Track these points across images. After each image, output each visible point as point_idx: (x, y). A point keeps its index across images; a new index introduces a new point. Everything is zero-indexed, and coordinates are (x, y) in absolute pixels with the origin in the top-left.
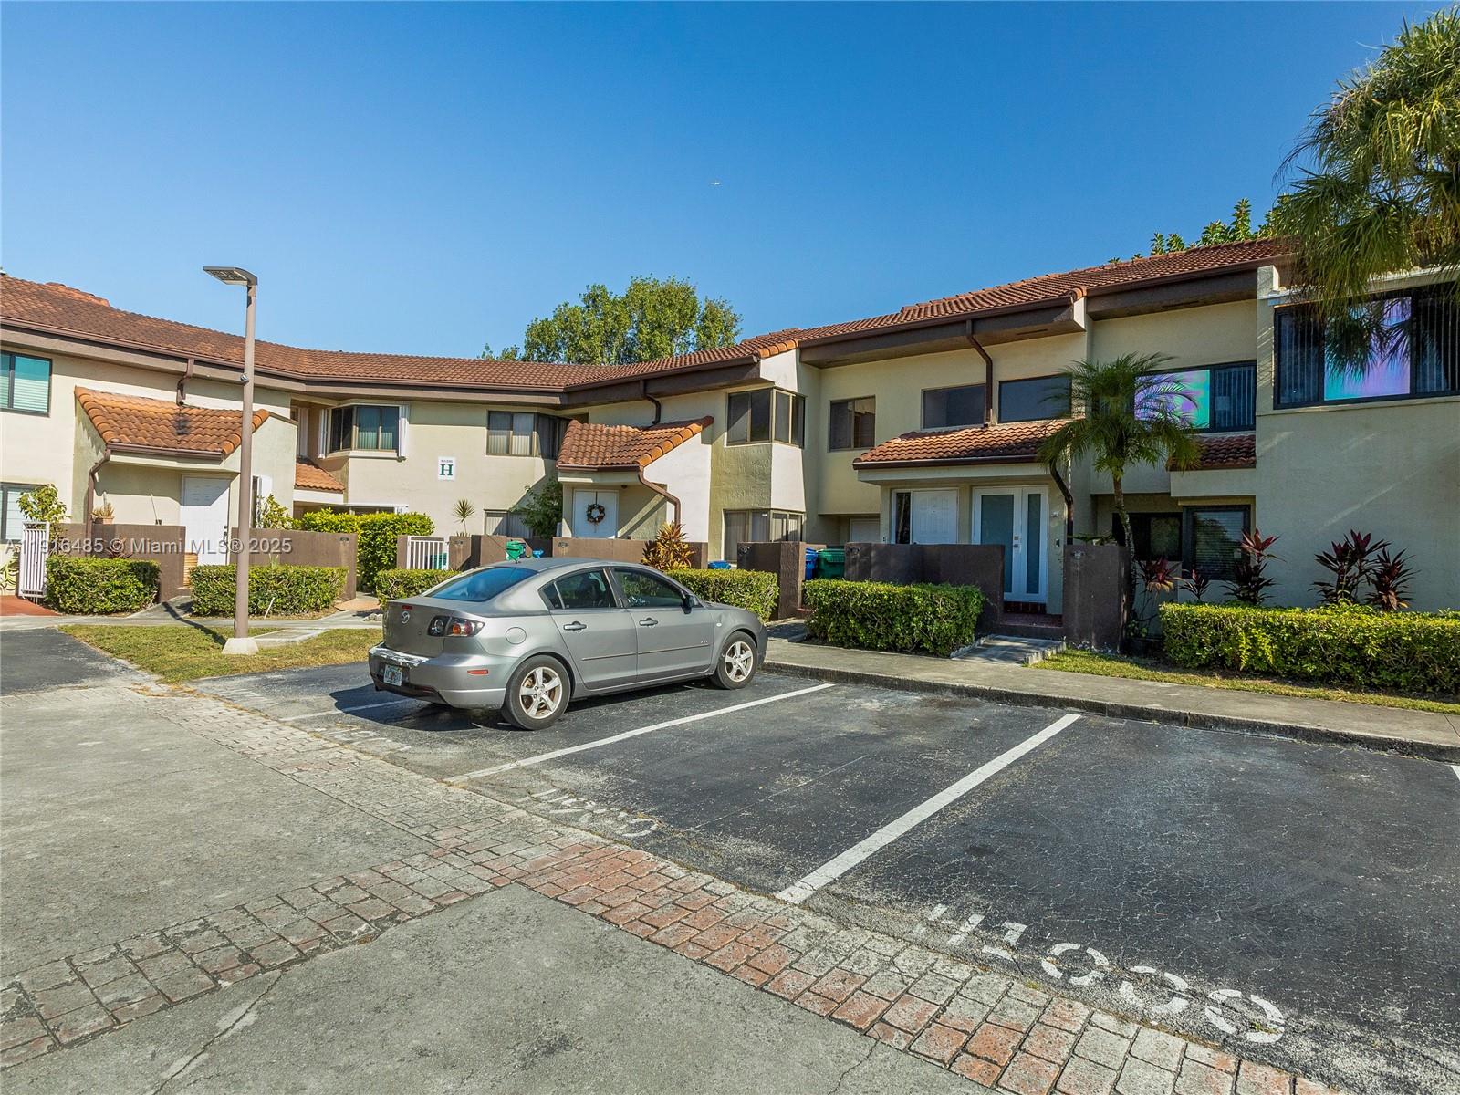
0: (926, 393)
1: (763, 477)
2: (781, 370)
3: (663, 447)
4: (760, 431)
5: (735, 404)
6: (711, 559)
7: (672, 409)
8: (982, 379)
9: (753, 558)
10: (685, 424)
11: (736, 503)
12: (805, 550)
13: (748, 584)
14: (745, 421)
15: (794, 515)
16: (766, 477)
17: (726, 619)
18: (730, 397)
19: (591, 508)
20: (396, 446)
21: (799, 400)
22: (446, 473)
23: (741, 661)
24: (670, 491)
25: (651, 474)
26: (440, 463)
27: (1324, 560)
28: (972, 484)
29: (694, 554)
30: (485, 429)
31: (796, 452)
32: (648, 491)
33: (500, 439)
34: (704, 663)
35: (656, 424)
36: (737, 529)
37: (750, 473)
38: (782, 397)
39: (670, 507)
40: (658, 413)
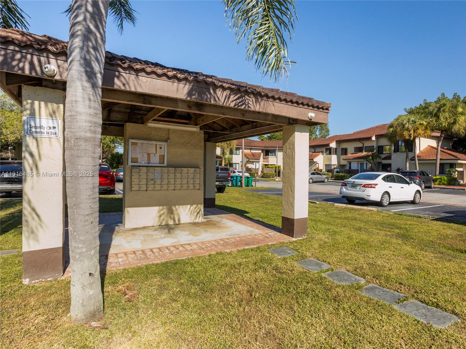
0: (355, 148)
1: (330, 160)
2: (333, 145)
3: (316, 156)
4: (330, 153)
5: (327, 149)
6: (323, 171)
7: (317, 150)
8: (362, 146)
9: (329, 171)
10: (319, 152)
11: (327, 163)
12: (335, 170)
13: (328, 174)
14: (328, 152)
15: (335, 165)
16: (331, 160)
17: (325, 176)
18: (326, 149)
20: (275, 156)
21: (336, 149)
23: (326, 180)
24: (317, 162)
25: (315, 160)
28: (359, 161)
29: (321, 170)
31: (336, 156)
32: (314, 162)
34: (323, 180)
35: (315, 152)
36: (327, 167)
37: (329, 159)
38: (333, 149)
39: (317, 164)
40: (315, 150)
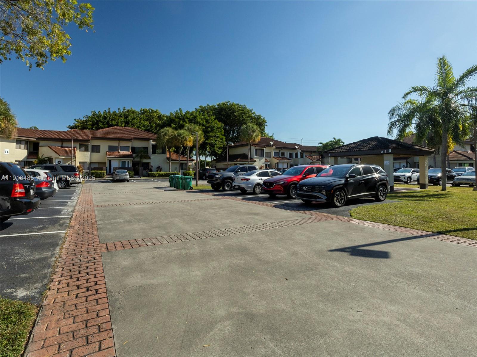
0: (109, 146)
4: (86, 150)
7: (65, 144)
8: (118, 145)
11: (82, 161)
14: (83, 148)
16: (88, 157)
18: (80, 144)
19: (59, 161)
22: (7, 152)
26: (5, 150)
27: (157, 168)
28: (121, 160)
30: (15, 143)
33: (18, 145)
35: (62, 147)
36: (82, 164)
37: (85, 156)
40: (62, 145)
